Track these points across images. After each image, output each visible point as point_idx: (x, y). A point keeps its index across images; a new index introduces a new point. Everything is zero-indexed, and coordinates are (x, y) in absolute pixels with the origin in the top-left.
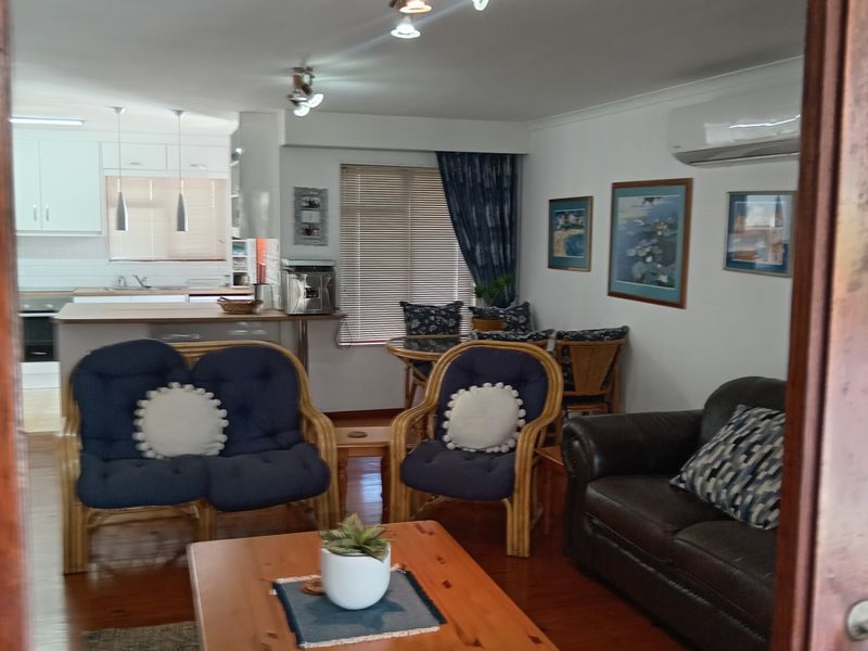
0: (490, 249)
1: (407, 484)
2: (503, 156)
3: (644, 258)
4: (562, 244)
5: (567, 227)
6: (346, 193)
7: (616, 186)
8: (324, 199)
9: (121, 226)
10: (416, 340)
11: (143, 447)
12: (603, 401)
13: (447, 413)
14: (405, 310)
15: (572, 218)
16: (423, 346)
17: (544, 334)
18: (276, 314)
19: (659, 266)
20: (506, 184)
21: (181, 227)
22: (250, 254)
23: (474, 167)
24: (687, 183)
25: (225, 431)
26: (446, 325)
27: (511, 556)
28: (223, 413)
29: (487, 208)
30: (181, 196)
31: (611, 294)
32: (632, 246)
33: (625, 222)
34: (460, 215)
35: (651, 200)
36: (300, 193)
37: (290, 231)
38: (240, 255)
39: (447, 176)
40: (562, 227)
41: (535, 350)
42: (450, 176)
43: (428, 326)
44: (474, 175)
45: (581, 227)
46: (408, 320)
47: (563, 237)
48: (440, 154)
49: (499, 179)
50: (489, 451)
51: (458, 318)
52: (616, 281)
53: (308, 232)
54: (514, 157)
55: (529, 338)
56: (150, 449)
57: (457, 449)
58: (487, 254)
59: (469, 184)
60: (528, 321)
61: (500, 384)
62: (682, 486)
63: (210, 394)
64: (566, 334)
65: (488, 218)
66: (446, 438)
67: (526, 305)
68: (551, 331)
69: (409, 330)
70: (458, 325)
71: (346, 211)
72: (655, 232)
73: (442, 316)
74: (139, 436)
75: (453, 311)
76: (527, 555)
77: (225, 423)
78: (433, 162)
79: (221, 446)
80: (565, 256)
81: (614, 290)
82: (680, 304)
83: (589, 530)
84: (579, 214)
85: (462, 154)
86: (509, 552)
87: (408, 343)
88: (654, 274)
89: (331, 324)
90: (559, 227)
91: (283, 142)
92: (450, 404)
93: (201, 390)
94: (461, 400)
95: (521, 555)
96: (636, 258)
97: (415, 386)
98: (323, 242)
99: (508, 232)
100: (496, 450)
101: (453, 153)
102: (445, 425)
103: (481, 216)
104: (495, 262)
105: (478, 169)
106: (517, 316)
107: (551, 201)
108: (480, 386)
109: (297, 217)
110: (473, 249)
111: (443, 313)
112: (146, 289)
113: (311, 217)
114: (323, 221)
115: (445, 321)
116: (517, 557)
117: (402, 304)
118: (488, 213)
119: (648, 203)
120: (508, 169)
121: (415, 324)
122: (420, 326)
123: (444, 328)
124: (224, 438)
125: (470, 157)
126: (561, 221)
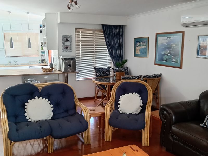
0: (117, 52)
1: (111, 125)
2: (120, 26)
3: (167, 55)
4: (139, 50)
5: (140, 46)
6: (77, 37)
7: (157, 34)
8: (71, 38)
9: (12, 47)
10: (99, 78)
11: (27, 118)
12: (155, 95)
13: (119, 102)
14: (95, 70)
15: (142, 43)
16: (101, 80)
17: (140, 77)
18: (58, 72)
19: (173, 56)
20: (121, 34)
21: (30, 47)
22: (47, 54)
23: (112, 29)
24: (183, 33)
25: (53, 111)
26: (107, 74)
27: (144, 146)
28: (52, 105)
29: (116, 41)
30: (29, 38)
31: (155, 64)
32: (163, 51)
33: (161, 44)
34: (109, 42)
35: (170, 38)
36: (64, 37)
37: (62, 48)
38: (44, 54)
39: (105, 32)
40: (138, 46)
41: (142, 82)
42: (106, 31)
43: (102, 74)
44: (112, 31)
45: (145, 45)
46: (96, 73)
47: (139, 48)
48: (103, 25)
49: (119, 32)
50: (133, 113)
51: (110, 72)
52: (157, 60)
53: (67, 48)
54: (123, 26)
55: (136, 78)
56: (29, 118)
57: (123, 113)
58: (116, 53)
59: (111, 34)
60: (128, 72)
61: (134, 93)
62: (205, 126)
63: (47, 100)
64: (146, 76)
65: (116, 44)
66: (119, 110)
67: (127, 67)
68: (141, 76)
69: (97, 76)
70: (110, 73)
71: (77, 42)
72: (172, 47)
73: (105, 71)
74: (26, 114)
75: (108, 70)
76: (149, 146)
77: (53, 109)
78: (101, 28)
79: (52, 116)
80: (140, 54)
81: (156, 63)
82: (181, 68)
83: (171, 139)
84: (145, 42)
85: (109, 25)
86: (143, 145)
87: (96, 79)
88: (171, 59)
89: (74, 74)
90: (137, 46)
91: (59, 22)
92: (120, 99)
93: (44, 99)
94: (123, 98)
95: (147, 146)
96: (165, 54)
97: (98, 91)
98: (71, 50)
99: (121, 47)
100: (135, 113)
101: (107, 25)
102: (119, 106)
103: (114, 43)
104: (118, 56)
105: (113, 30)
106: (125, 71)
107: (134, 38)
108: (128, 93)
109: (64, 44)
110: (112, 52)
111: (106, 70)
112: (17, 64)
113: (67, 44)
114: (71, 45)
115: (106, 72)
116: (146, 146)
117: (95, 68)
118: (116, 42)
119: (168, 39)
120: (121, 30)
121: (99, 73)
122: (100, 74)
123: (106, 75)
124: (52, 113)
125: (111, 26)
126: (138, 44)
